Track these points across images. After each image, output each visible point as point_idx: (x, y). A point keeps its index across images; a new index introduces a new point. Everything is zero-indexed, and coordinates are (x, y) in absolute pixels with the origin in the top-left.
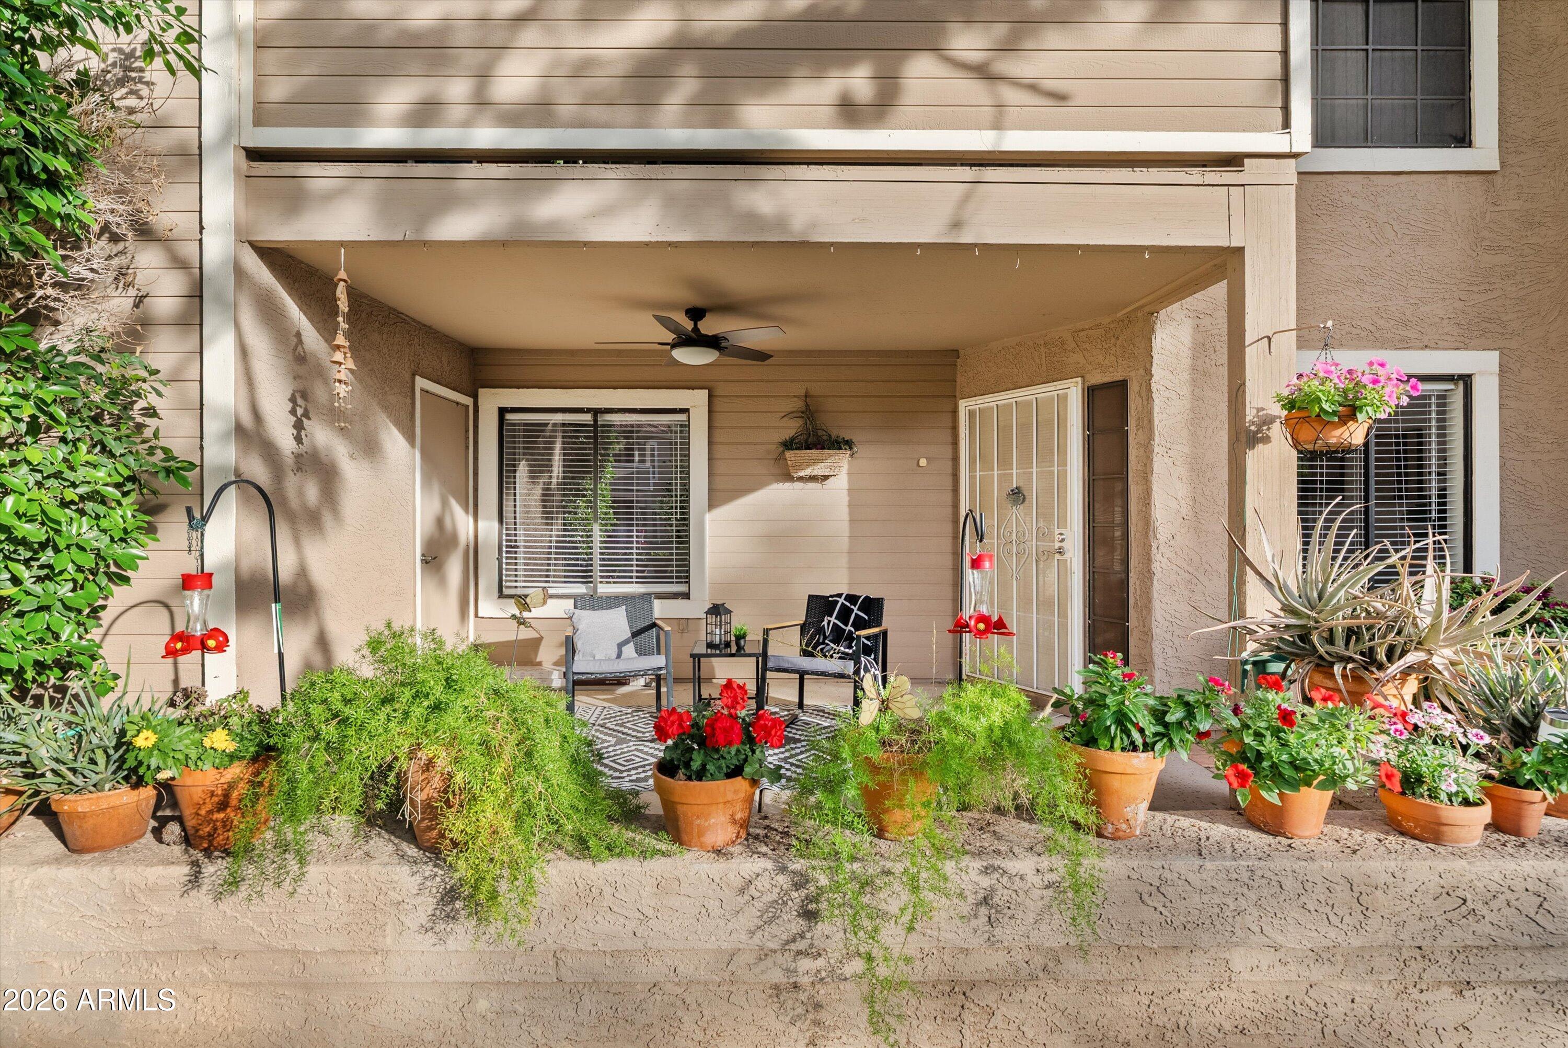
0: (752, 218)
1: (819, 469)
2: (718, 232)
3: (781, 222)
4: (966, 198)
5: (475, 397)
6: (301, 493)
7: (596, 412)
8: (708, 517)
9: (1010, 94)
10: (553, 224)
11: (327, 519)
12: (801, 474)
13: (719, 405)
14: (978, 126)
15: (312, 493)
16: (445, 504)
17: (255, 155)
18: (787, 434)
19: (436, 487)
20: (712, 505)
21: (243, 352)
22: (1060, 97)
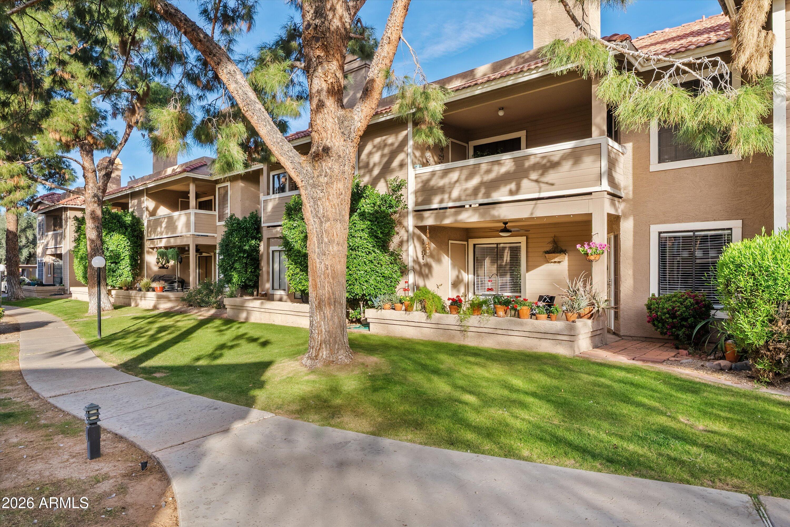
0: (494, 216)
1: (556, 260)
2: (488, 219)
3: (499, 216)
4: (534, 208)
5: (468, 241)
6: (425, 271)
7: (497, 244)
8: (527, 274)
9: (542, 185)
10: (461, 220)
11: (430, 275)
12: (553, 261)
13: (530, 241)
14: (534, 193)
15: (427, 271)
16: (459, 272)
17: (416, 211)
18: (548, 249)
19: (456, 267)
20: (528, 271)
21: (415, 247)
22: (552, 185)
